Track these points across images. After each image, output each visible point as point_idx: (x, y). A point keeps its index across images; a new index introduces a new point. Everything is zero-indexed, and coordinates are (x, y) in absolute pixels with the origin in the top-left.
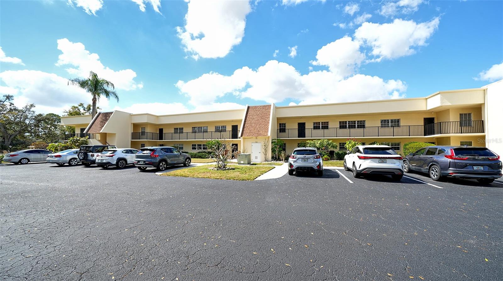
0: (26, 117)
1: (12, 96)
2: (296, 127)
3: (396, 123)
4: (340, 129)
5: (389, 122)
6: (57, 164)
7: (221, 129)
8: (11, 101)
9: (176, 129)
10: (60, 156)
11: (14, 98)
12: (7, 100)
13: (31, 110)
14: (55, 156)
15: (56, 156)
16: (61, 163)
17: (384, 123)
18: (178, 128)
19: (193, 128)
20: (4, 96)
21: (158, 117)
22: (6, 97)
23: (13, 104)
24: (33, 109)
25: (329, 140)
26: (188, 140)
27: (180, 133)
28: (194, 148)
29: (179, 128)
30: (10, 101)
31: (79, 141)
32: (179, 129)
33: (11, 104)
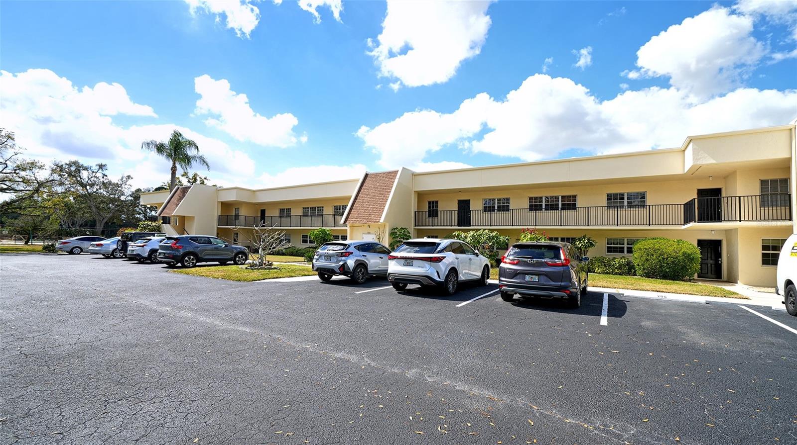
0: (123, 194)
1: (105, 165)
2: (455, 207)
3: (638, 200)
4: (530, 210)
5: (623, 199)
6: (103, 255)
7: (341, 211)
8: (105, 172)
9: (282, 211)
10: (101, 245)
11: (108, 167)
12: (100, 171)
13: (127, 183)
14: (96, 245)
15: (98, 245)
16: (108, 255)
17: (615, 200)
18: (284, 209)
19: (304, 208)
20: (96, 165)
21: (254, 191)
22: (98, 167)
23: (106, 176)
24: (130, 182)
25: (492, 231)
26: (302, 228)
27: (311, 216)
28: (305, 241)
29: (286, 209)
30: (103, 172)
31: (149, 227)
32: (285, 211)
33: (105, 175)
